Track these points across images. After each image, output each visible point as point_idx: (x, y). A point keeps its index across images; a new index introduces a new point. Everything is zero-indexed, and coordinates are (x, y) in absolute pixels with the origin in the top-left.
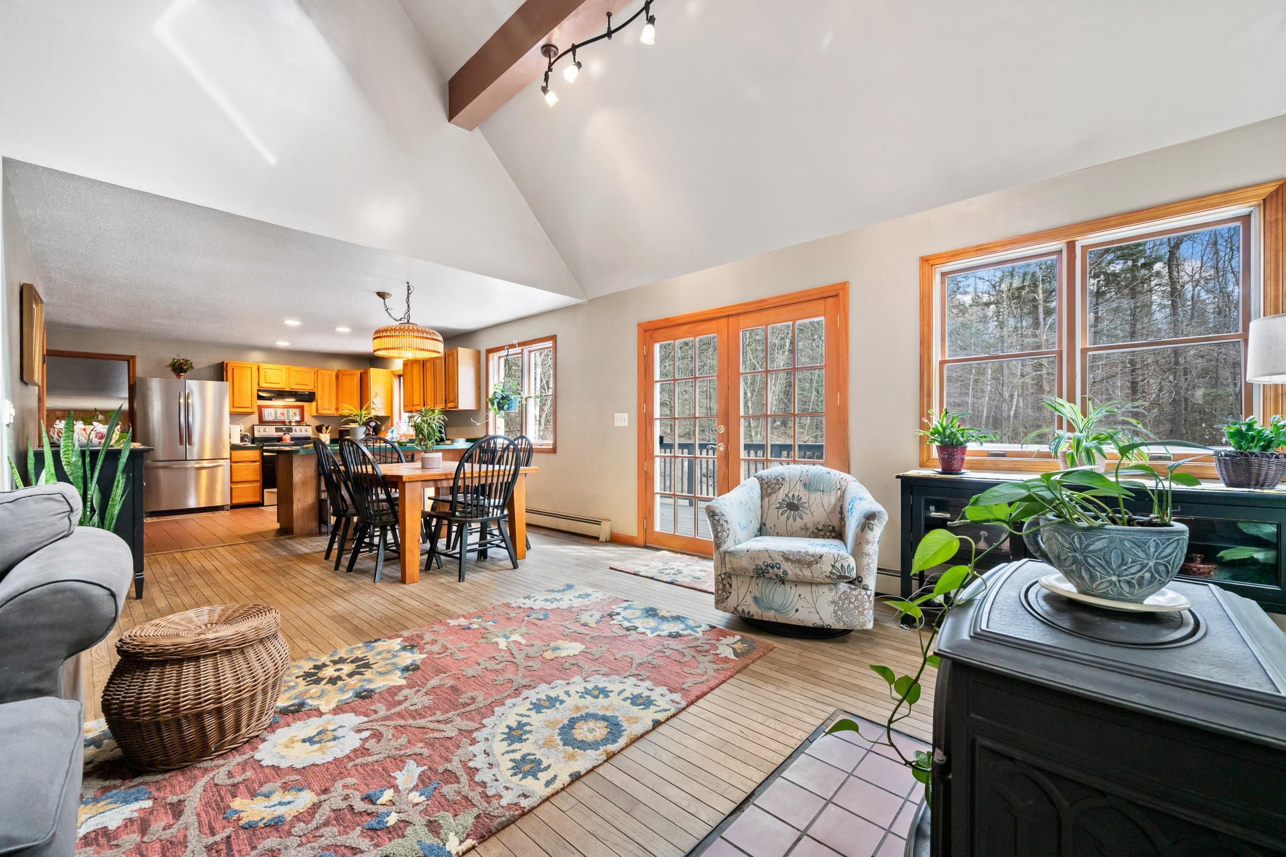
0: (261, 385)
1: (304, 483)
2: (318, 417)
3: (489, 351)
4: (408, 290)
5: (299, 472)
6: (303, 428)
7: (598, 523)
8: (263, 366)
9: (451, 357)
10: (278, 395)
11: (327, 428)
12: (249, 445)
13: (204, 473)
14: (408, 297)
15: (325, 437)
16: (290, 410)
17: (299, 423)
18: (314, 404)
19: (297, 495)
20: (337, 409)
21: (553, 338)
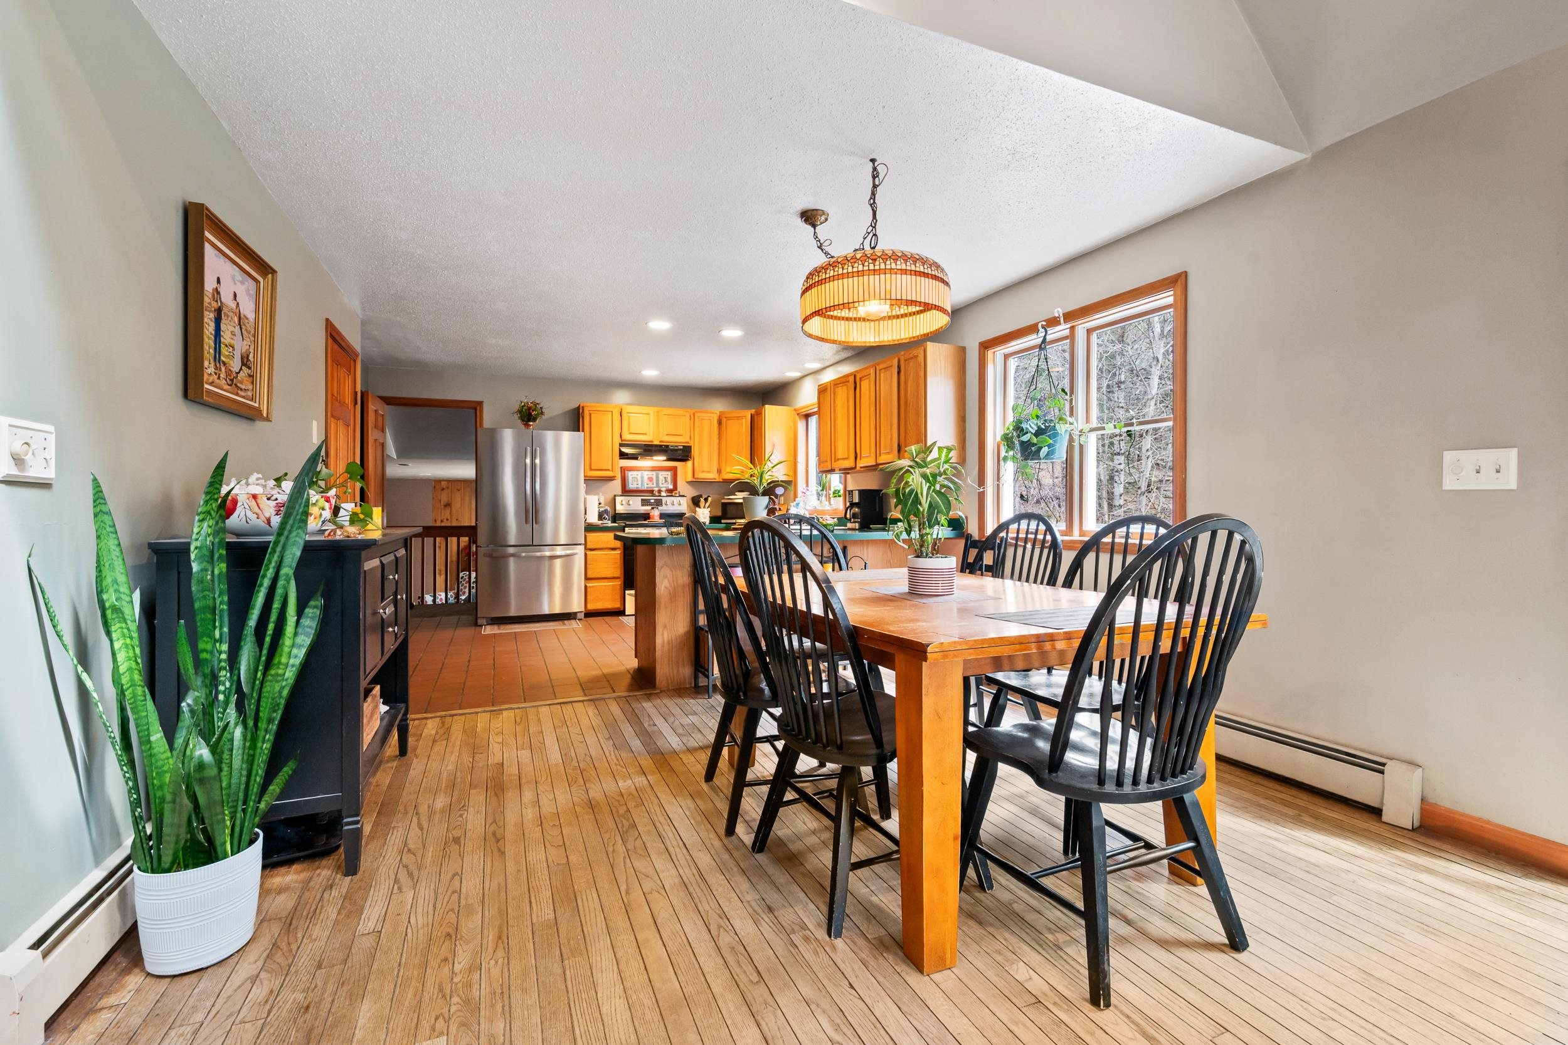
0: (623, 438)
1: (673, 597)
2: (695, 483)
3: (986, 346)
4: (874, 177)
5: (665, 577)
6: (676, 500)
7: (1378, 767)
8: (628, 409)
9: (912, 363)
10: (645, 451)
11: (706, 500)
12: (610, 524)
13: (558, 563)
14: (873, 194)
15: (703, 515)
16: (661, 473)
17: (671, 492)
18: (689, 463)
19: (662, 617)
20: (719, 471)
21: (1178, 281)
